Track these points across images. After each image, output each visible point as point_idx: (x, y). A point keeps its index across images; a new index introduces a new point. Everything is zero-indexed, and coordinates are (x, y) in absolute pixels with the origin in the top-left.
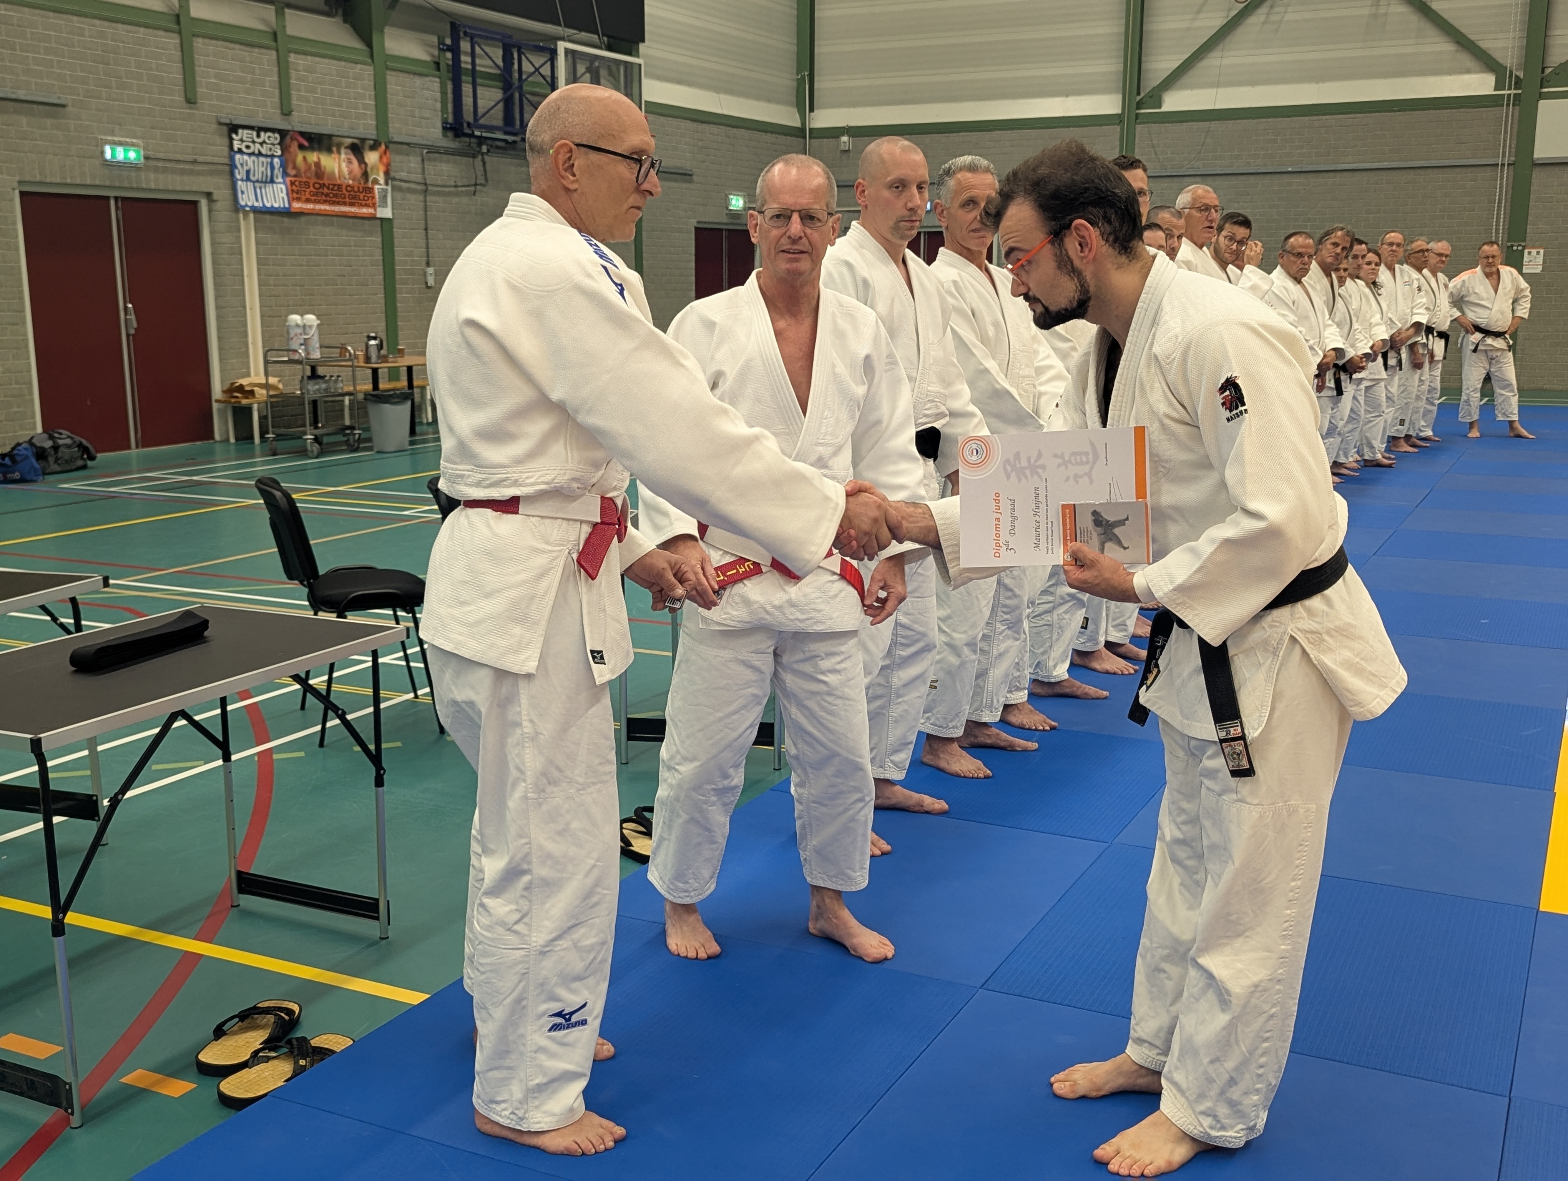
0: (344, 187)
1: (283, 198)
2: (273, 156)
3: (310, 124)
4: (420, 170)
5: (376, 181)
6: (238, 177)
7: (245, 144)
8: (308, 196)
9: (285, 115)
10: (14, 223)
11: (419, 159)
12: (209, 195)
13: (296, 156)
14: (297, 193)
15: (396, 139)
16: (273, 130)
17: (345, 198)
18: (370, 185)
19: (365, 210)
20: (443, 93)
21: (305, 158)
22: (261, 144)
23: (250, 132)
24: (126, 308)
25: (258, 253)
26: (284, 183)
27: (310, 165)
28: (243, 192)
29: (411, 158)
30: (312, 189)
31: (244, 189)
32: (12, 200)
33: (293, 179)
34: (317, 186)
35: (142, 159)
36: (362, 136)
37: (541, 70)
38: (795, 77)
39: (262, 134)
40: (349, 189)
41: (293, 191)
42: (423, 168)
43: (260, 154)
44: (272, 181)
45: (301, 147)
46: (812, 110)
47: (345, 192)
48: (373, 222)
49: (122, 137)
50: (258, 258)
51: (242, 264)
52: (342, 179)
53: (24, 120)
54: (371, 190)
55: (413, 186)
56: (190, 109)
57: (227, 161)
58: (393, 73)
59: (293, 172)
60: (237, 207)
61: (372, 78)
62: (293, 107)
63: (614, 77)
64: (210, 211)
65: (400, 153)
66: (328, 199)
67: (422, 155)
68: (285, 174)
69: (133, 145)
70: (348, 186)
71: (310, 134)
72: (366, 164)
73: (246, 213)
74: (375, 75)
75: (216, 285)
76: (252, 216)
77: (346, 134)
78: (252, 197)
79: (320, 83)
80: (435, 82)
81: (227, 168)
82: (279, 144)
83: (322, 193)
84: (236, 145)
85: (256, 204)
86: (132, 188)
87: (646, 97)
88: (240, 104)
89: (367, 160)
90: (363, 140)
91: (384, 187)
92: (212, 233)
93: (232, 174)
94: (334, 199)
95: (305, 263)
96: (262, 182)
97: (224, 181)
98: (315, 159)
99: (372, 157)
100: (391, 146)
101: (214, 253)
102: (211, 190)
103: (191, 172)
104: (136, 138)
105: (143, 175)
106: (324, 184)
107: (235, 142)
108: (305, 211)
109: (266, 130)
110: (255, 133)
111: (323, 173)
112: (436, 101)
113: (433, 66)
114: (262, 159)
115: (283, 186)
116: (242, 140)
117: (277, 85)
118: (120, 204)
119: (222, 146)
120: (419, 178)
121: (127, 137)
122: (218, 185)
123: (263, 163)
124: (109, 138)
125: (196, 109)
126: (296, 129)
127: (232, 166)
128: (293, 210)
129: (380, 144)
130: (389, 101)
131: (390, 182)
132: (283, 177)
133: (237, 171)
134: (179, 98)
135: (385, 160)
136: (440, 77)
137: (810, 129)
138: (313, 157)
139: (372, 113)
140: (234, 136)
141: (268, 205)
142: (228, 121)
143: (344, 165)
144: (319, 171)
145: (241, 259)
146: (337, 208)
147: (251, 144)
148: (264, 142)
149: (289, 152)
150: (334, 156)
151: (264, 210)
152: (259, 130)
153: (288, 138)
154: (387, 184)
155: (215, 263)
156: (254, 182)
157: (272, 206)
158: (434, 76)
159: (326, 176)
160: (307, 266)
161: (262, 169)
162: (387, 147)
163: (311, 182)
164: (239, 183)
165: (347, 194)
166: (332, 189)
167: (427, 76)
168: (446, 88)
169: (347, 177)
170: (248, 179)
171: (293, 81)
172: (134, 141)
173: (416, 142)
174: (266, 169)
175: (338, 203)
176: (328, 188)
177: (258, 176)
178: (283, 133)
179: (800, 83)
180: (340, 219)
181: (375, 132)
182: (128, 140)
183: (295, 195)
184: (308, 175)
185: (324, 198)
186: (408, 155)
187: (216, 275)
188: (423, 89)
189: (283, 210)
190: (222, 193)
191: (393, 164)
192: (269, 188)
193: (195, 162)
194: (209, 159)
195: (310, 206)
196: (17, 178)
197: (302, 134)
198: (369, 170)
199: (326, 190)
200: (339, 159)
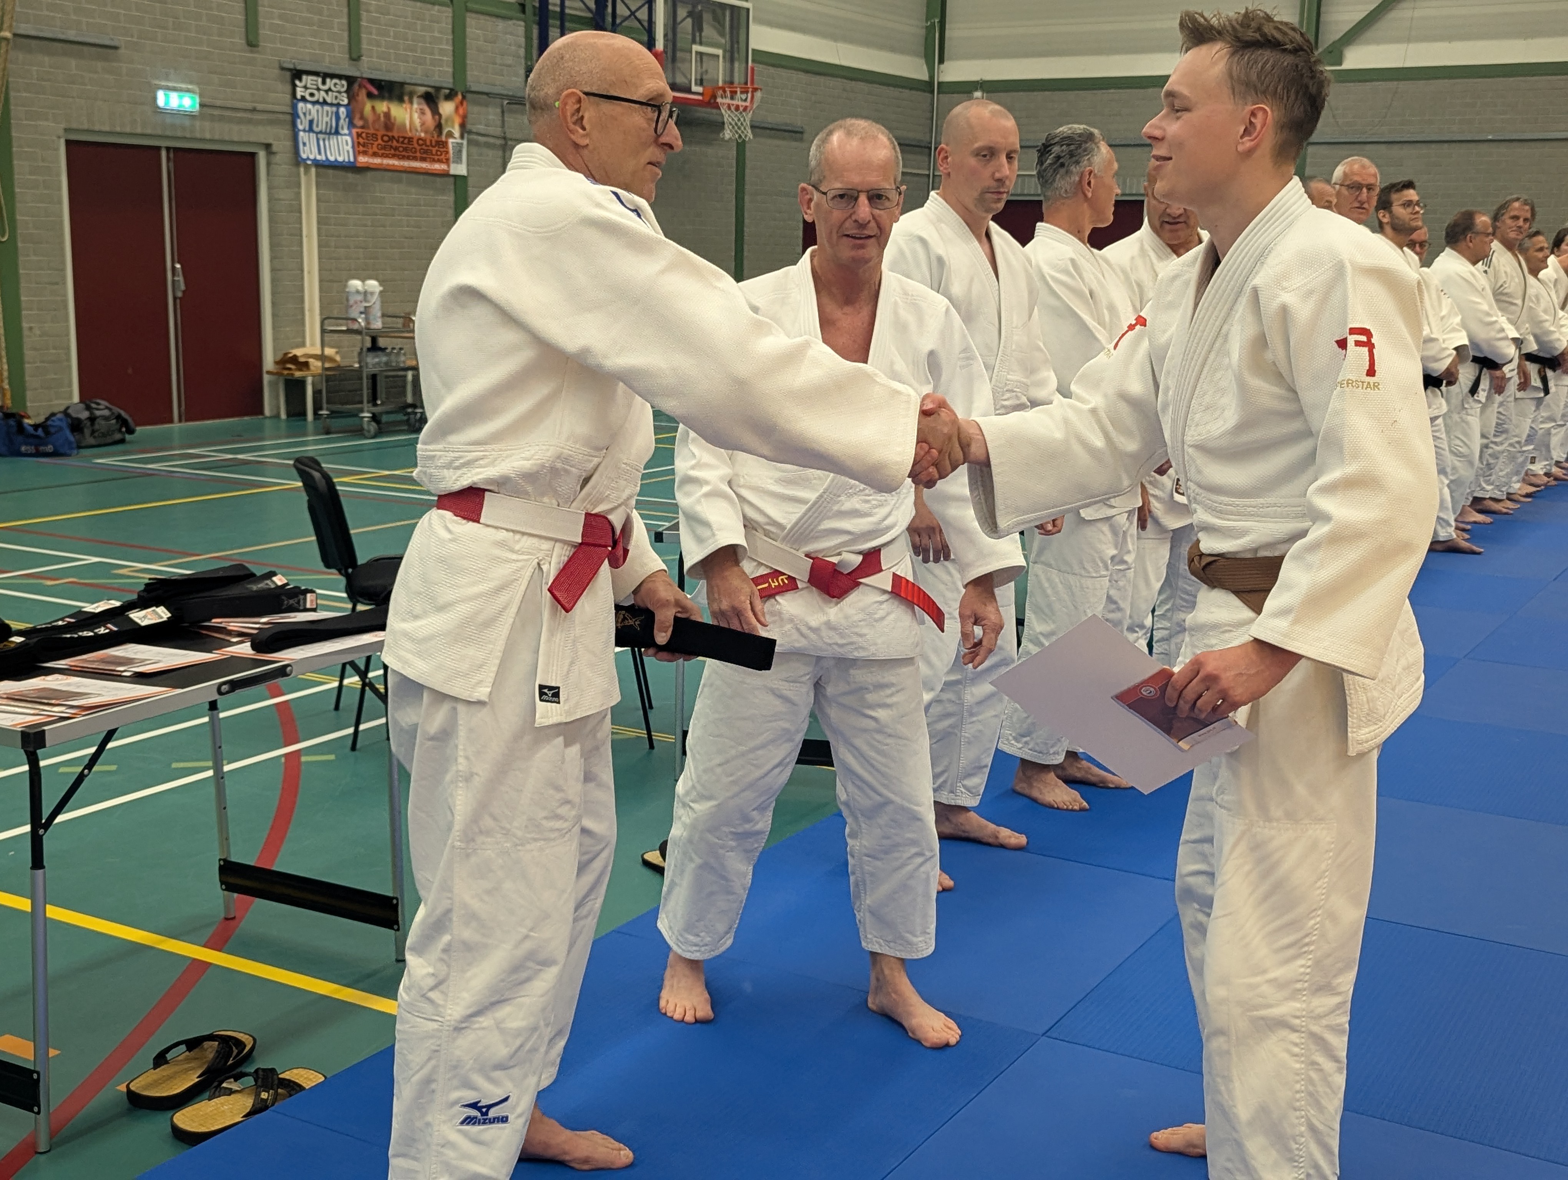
0: (415, 141)
1: (348, 152)
2: (338, 105)
3: (380, 70)
4: (499, 123)
5: (450, 135)
6: (300, 127)
7: (309, 91)
8: (375, 149)
9: (354, 60)
10: (58, 175)
11: (499, 110)
12: (268, 146)
13: (364, 105)
14: (364, 146)
15: (473, 89)
16: (340, 77)
17: (416, 152)
18: (444, 139)
19: (438, 167)
20: (528, 38)
21: (373, 108)
22: (327, 91)
23: (314, 78)
24: (174, 268)
25: (318, 212)
26: (350, 134)
27: (379, 116)
28: (304, 144)
29: (490, 110)
30: (380, 141)
31: (306, 140)
32: (57, 149)
33: (360, 130)
34: (386, 138)
35: (198, 106)
36: (437, 85)
37: (637, 14)
38: (924, 24)
39: (328, 80)
40: (421, 142)
41: (359, 143)
42: (503, 121)
43: (325, 103)
44: (337, 133)
45: (370, 96)
46: (941, 61)
47: (416, 146)
48: (446, 179)
49: (176, 82)
50: (318, 217)
51: (301, 223)
52: (414, 131)
53: (73, 63)
54: (445, 144)
55: (492, 140)
56: (252, 52)
57: (289, 110)
58: (474, 15)
59: (360, 123)
60: (297, 160)
61: (450, 20)
62: (363, 52)
63: (719, 23)
64: (269, 164)
65: (480, 104)
66: (397, 153)
67: (502, 106)
68: (351, 125)
69: (188, 91)
70: (420, 139)
71: (381, 81)
72: (440, 115)
73: (307, 167)
74: (453, 17)
75: (273, 246)
76: (313, 170)
77: (419, 82)
78: (315, 149)
79: (392, 26)
80: (520, 26)
81: (288, 118)
82: (346, 92)
83: (391, 147)
84: (299, 92)
85: (319, 157)
86: (185, 138)
87: (753, 44)
88: (305, 47)
89: (441, 111)
90: (438, 89)
91: (459, 141)
92: (270, 188)
93: (294, 125)
94: (404, 153)
95: (370, 224)
96: (325, 133)
97: (284, 132)
98: (385, 109)
99: (447, 108)
100: (469, 96)
101: (271, 210)
102: (270, 141)
103: (250, 121)
104: (191, 83)
105: (198, 124)
106: (393, 137)
107: (298, 90)
108: (371, 166)
109: (333, 76)
110: (320, 80)
111: (393, 124)
112: (520, 46)
113: (518, 7)
114: (326, 108)
115: (349, 139)
116: (306, 87)
117: (346, 27)
118: (172, 155)
119: (283, 93)
120: (498, 131)
121: (182, 82)
122: (278, 137)
123: (327, 112)
124: (163, 83)
125: (257, 52)
126: (365, 76)
127: (294, 115)
128: (358, 165)
129: (456, 94)
130: (468, 45)
131: (466, 135)
132: (349, 128)
133: (299, 121)
134: (240, 40)
135: (461, 111)
136: (525, 21)
137: (939, 83)
138: (382, 106)
139: (448, 58)
140: (297, 82)
141: (332, 159)
142: (291, 66)
143: (416, 116)
144: (388, 122)
145: (300, 218)
146: (406, 164)
147: (315, 92)
148: (330, 89)
149: (357, 101)
150: (406, 105)
151: (327, 163)
152: (325, 76)
153: (356, 86)
154: (462, 137)
155: (272, 221)
156: (317, 133)
157: (336, 160)
158: (518, 19)
159: (395, 128)
160: (372, 226)
161: (326, 119)
162: (464, 97)
163: (380, 134)
164: (301, 134)
165: (418, 148)
166: (403, 143)
167: (511, 19)
168: (532, 33)
169: (419, 129)
170: (311, 130)
171: (364, 23)
172: (190, 87)
173: (495, 92)
174: (331, 119)
175: (408, 158)
176: (398, 141)
177: (322, 127)
178: (351, 80)
179: (930, 30)
180: (410, 175)
181: (451, 80)
182: (183, 86)
183: (361, 148)
184: (377, 127)
185: (392, 152)
186: (487, 105)
187: (272, 235)
188: (506, 33)
189: (347, 165)
190: (281, 145)
191: (470, 116)
192: (334, 140)
193: (254, 110)
194: (270, 107)
195: (377, 161)
196: (63, 126)
197: (372, 81)
198: (443, 122)
199: (395, 144)
200: (411, 109)
